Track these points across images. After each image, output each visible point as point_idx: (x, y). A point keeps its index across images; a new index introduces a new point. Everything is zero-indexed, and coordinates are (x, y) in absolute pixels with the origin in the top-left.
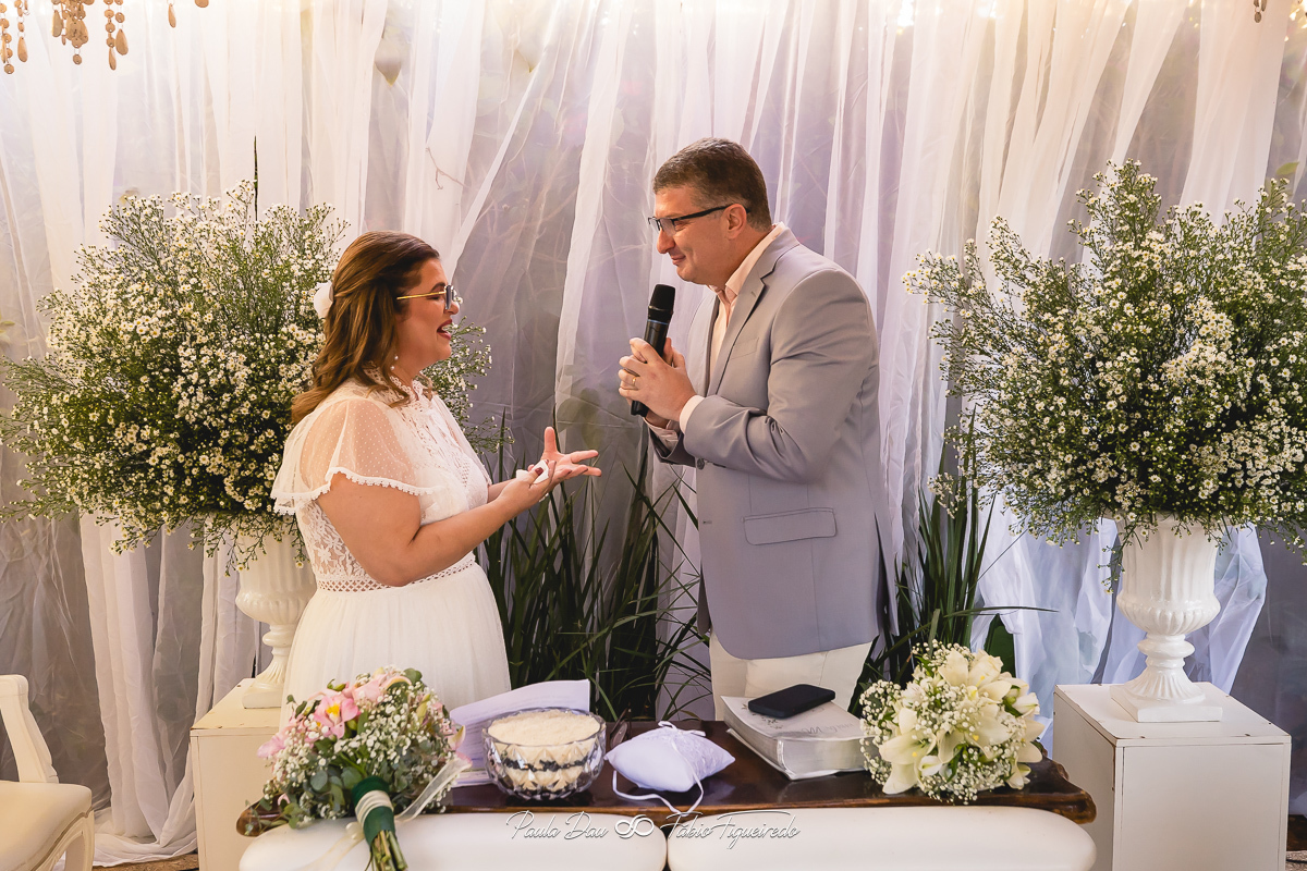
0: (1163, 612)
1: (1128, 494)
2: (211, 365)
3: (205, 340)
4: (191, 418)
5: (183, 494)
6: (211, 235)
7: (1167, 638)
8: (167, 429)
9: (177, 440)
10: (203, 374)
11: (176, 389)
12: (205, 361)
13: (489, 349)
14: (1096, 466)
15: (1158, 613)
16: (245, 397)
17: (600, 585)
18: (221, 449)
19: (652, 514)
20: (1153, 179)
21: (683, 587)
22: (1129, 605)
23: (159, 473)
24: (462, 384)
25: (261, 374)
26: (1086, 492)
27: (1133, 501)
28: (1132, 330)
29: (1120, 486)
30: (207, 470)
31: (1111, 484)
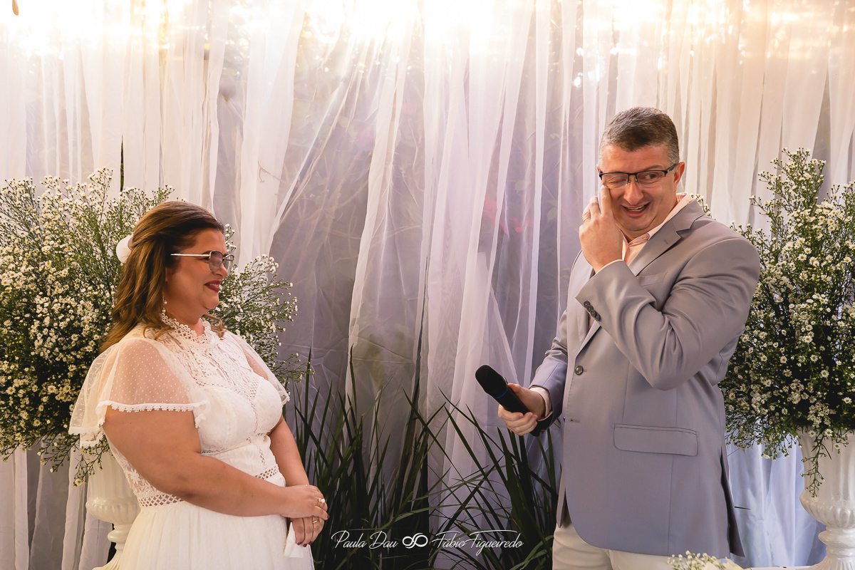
0: (843, 510)
1: (821, 414)
2: (62, 311)
3: (61, 291)
4: (45, 354)
5: (37, 418)
6: (74, 208)
7: (845, 531)
8: (24, 363)
9: (33, 374)
10: (54, 318)
11: (32, 331)
12: (56, 307)
13: (296, 301)
14: (790, 390)
15: (839, 510)
16: (90, 337)
17: (383, 486)
18: (69, 381)
19: (426, 430)
20: (822, 162)
21: (449, 489)
22: (812, 504)
23: (17, 401)
24: (273, 327)
25: (104, 318)
26: (785, 411)
27: (823, 419)
28: (816, 278)
29: (812, 407)
30: (56, 397)
31: (804, 405)
